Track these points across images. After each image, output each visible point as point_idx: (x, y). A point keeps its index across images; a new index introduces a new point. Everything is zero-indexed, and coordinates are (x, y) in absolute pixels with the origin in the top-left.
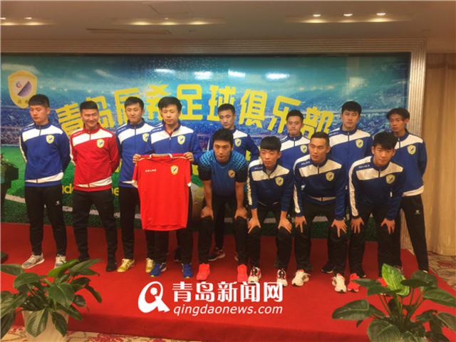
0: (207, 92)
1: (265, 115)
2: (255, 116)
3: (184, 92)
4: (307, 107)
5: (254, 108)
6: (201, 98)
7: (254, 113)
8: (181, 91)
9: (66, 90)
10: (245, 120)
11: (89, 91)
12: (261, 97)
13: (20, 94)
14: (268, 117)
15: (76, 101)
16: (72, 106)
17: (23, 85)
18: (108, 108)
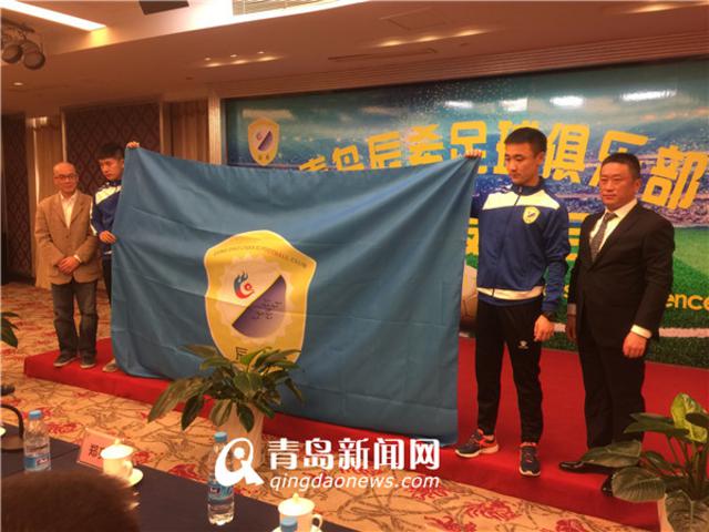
0: (495, 132)
1: (586, 162)
2: (570, 163)
3: (461, 134)
4: (659, 146)
5: (567, 152)
6: (485, 142)
7: (565, 160)
8: (456, 133)
9: (311, 140)
10: (553, 171)
11: (339, 140)
12: (579, 135)
13: (260, 148)
14: (591, 165)
15: (322, 154)
16: (317, 161)
17: (264, 136)
18: (360, 161)
